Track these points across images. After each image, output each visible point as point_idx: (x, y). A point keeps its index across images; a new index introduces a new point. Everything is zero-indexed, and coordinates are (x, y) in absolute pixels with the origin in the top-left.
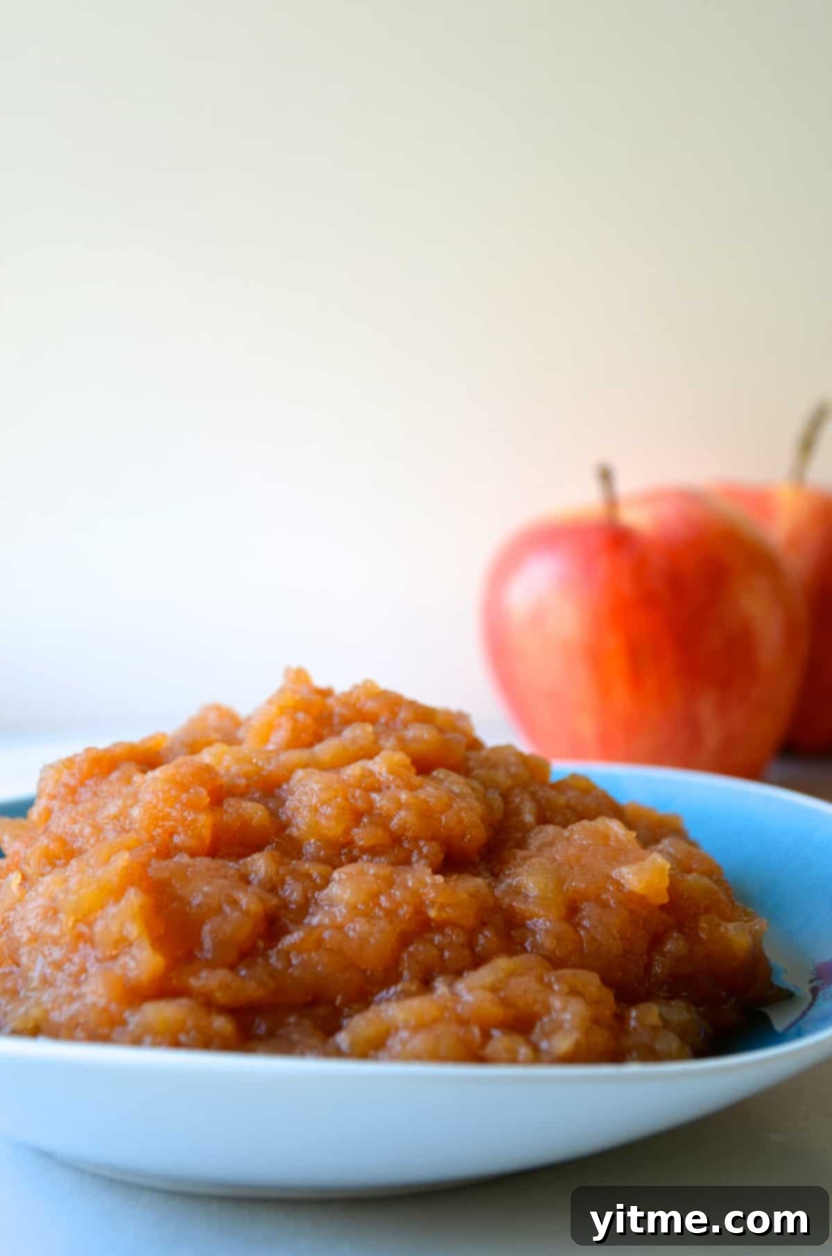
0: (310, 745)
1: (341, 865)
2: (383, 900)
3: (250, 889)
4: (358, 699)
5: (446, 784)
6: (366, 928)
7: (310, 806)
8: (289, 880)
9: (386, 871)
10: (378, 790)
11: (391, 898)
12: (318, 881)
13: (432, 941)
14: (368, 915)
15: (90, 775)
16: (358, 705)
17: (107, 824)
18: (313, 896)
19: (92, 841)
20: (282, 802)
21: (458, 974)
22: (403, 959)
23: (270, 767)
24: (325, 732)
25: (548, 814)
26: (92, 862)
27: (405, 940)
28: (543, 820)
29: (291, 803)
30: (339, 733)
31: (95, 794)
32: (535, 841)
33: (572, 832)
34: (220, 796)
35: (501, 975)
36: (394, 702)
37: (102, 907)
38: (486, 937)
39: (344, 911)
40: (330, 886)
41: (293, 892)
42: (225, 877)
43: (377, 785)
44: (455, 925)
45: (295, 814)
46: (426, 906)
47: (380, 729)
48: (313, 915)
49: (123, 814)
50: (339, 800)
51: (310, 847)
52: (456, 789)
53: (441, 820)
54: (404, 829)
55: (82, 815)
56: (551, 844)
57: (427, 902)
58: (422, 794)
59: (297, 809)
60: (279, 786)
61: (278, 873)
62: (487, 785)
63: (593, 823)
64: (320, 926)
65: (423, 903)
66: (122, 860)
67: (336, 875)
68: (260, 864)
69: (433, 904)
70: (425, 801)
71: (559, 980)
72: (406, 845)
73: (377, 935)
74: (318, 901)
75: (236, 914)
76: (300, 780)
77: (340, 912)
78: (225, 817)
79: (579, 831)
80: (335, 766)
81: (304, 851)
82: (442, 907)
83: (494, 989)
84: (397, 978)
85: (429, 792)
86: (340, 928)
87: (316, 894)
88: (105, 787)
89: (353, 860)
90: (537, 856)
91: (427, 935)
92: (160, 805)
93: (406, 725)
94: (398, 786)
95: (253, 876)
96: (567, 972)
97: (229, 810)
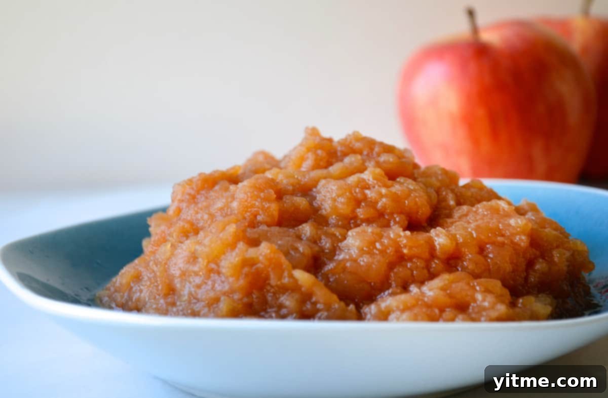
0: (326, 167)
1: (351, 228)
2: (378, 245)
3: (303, 242)
4: (351, 142)
5: (405, 185)
6: (370, 260)
7: (332, 198)
8: (323, 237)
9: (378, 230)
10: (369, 188)
11: (382, 244)
12: (340, 237)
13: (406, 266)
14: (370, 253)
15: (203, 188)
16: (351, 145)
17: (217, 212)
18: (338, 246)
19: (209, 222)
20: (314, 198)
21: (422, 283)
22: (391, 276)
23: (305, 180)
24: (334, 160)
25: (462, 201)
26: (214, 231)
27: (391, 266)
28: (459, 203)
29: (319, 197)
30: (342, 160)
31: (207, 198)
32: (456, 215)
33: (478, 209)
34: (280, 195)
35: (447, 282)
36: (371, 144)
37: (224, 253)
38: (436, 263)
39: (356, 251)
40: (347, 239)
41: (326, 243)
42: (289, 236)
43: (367, 186)
44: (418, 257)
45: (323, 203)
46: (401, 248)
47: (365, 157)
48: (339, 255)
49: (227, 206)
50: (348, 194)
51: (333, 220)
52: (412, 187)
53: (405, 203)
54: (384, 208)
55: (201, 209)
56: (466, 215)
57: (402, 246)
58: (393, 190)
59: (324, 200)
60: (311, 190)
61: (317, 234)
62: (427, 186)
63: (489, 203)
64: (344, 260)
65: (400, 246)
66: (232, 228)
67: (350, 233)
68: (307, 229)
69: (405, 246)
70: (395, 193)
71: (478, 284)
72: (387, 217)
73: (376, 263)
74: (341, 248)
75: (298, 255)
76: (323, 186)
77: (354, 252)
78: (285, 205)
79: (481, 208)
80: (343, 176)
81: (330, 222)
82: (411, 248)
83: (443, 289)
84: (389, 286)
85: (397, 188)
86: (355, 261)
87: (340, 244)
88: (212, 193)
89: (357, 226)
90: (458, 221)
91: (403, 263)
92: (249, 200)
93: (379, 155)
94: (379, 186)
95: (303, 235)
96: (483, 280)
97: (287, 201)
